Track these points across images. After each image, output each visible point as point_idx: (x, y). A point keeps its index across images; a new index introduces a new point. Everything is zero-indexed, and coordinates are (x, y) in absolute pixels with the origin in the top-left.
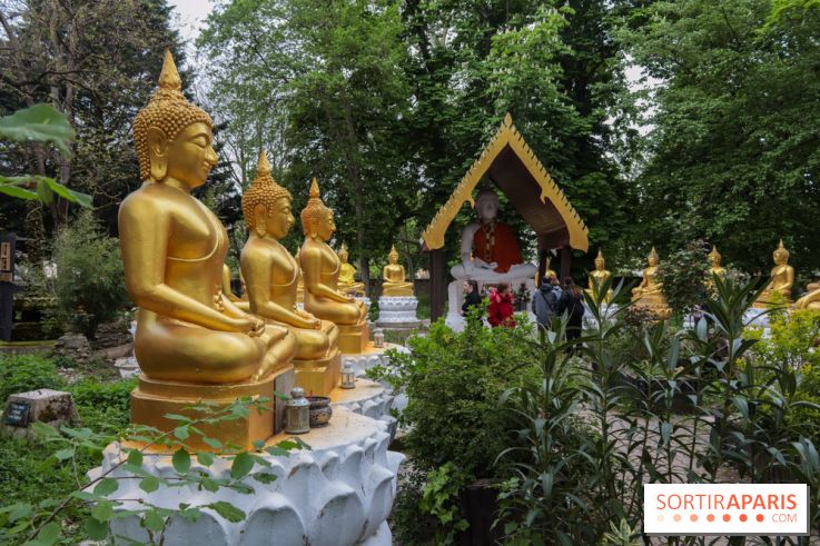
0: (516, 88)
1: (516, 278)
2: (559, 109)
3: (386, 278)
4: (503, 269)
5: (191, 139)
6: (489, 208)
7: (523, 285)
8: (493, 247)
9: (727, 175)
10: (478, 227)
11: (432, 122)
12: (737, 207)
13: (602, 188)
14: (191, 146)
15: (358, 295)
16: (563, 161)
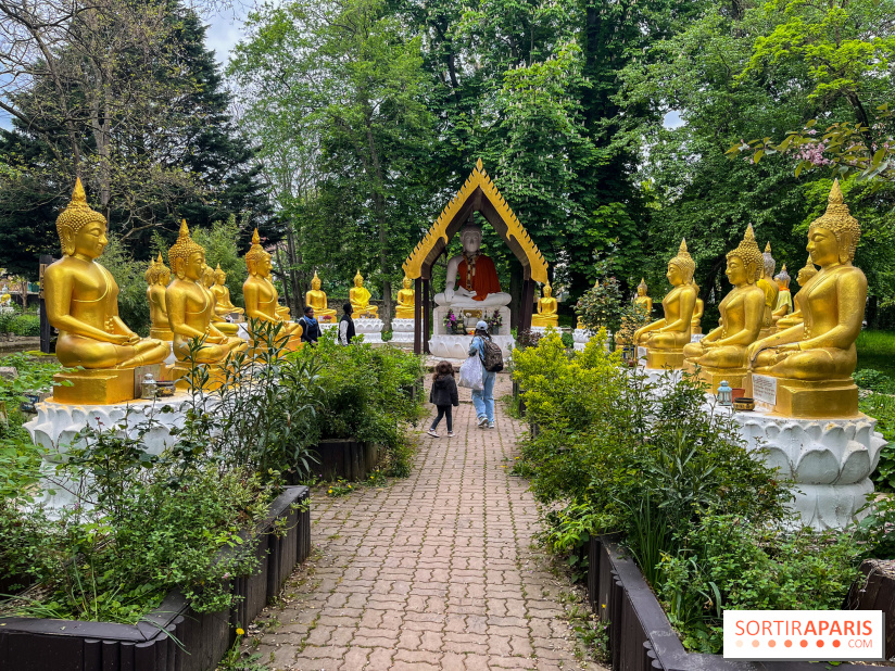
0: (531, 121)
1: (492, 305)
2: (574, 141)
3: (399, 301)
4: (480, 297)
5: (88, 232)
6: (472, 242)
7: (496, 312)
8: (473, 278)
9: (709, 212)
10: (462, 259)
11: (455, 150)
12: (714, 242)
13: (620, 218)
14: (90, 236)
15: (371, 317)
16: (581, 192)
